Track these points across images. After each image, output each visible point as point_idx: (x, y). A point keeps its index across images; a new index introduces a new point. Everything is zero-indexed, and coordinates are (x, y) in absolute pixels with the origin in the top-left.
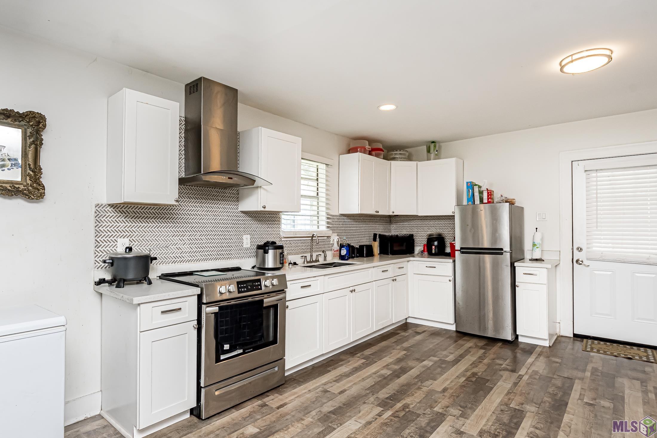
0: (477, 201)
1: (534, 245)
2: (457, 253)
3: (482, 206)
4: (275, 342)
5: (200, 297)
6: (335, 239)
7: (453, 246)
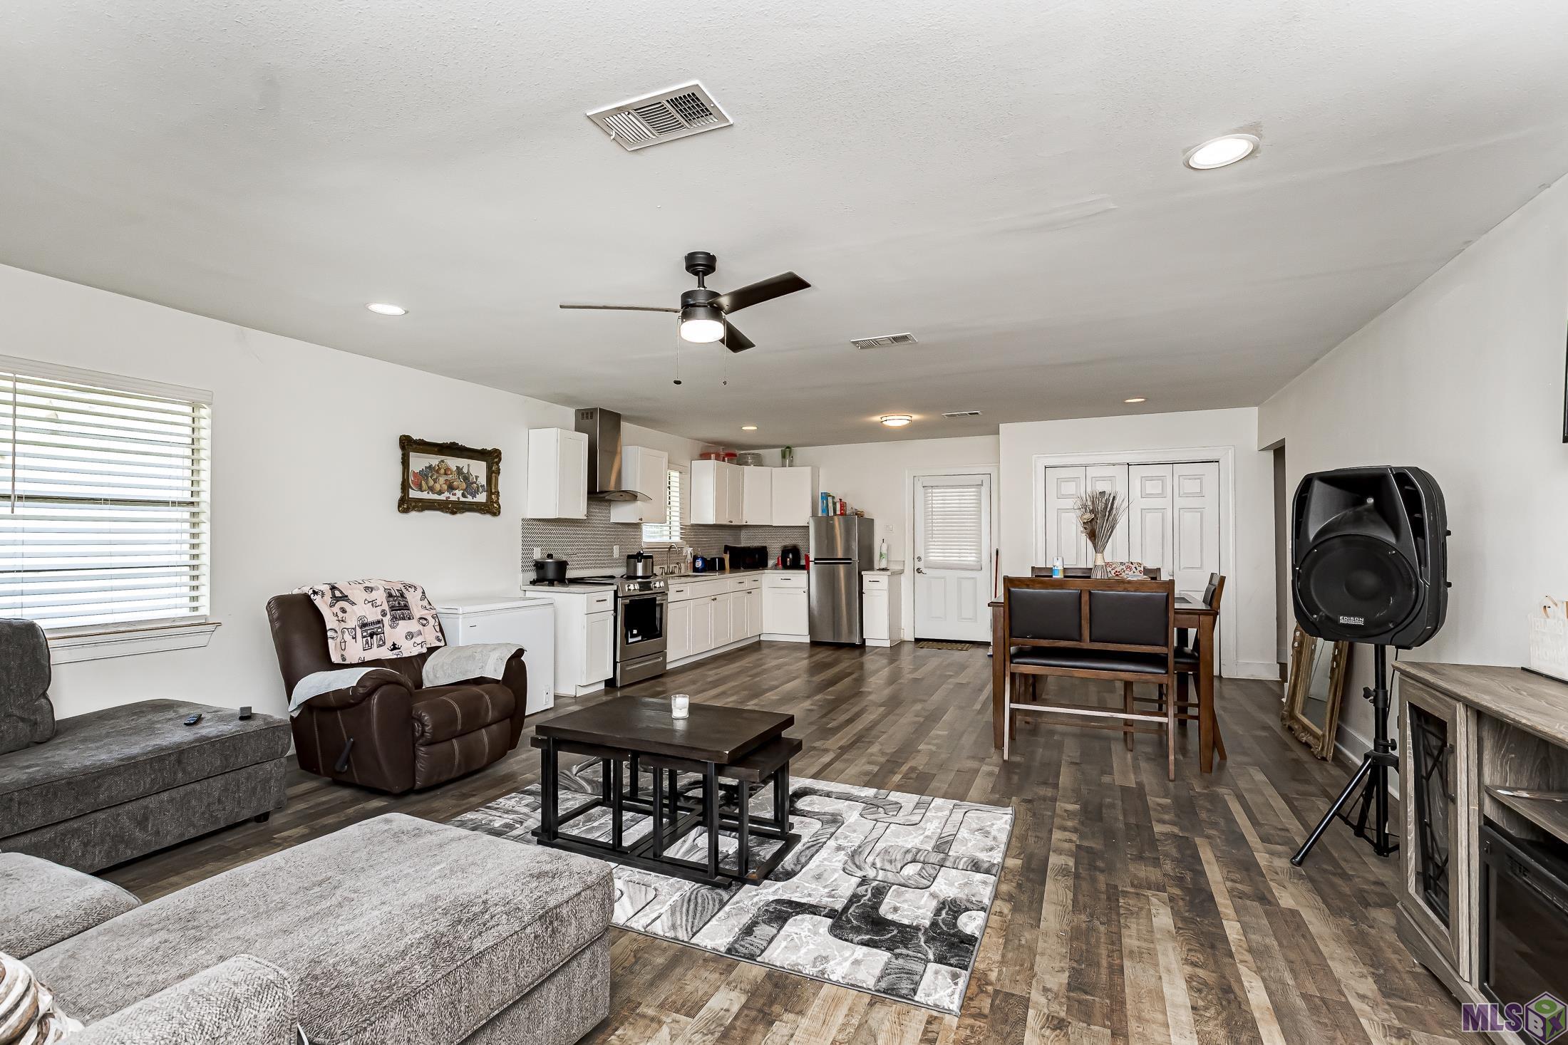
0: (831, 514)
1: (881, 555)
2: (811, 564)
3: (836, 518)
4: (660, 635)
5: (616, 592)
6: (688, 551)
7: (807, 558)
